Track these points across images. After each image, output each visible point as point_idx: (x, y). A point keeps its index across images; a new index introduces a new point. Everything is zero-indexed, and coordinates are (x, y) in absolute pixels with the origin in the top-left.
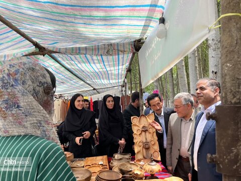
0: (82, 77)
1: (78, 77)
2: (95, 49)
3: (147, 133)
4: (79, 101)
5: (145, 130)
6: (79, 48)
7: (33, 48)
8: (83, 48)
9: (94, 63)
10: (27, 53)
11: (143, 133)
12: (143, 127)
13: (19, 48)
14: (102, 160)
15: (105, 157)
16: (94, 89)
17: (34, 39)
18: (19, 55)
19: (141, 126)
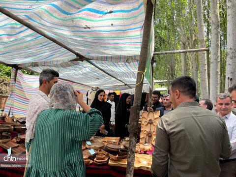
0: (113, 75)
1: (110, 75)
2: (118, 58)
3: (152, 125)
4: (101, 95)
5: (151, 122)
6: (107, 57)
7: (75, 57)
8: (109, 57)
9: (120, 66)
10: (71, 59)
11: (149, 125)
12: (150, 120)
13: (67, 56)
14: (116, 140)
15: (119, 138)
16: (126, 85)
17: (76, 51)
18: (66, 61)
19: (149, 119)
